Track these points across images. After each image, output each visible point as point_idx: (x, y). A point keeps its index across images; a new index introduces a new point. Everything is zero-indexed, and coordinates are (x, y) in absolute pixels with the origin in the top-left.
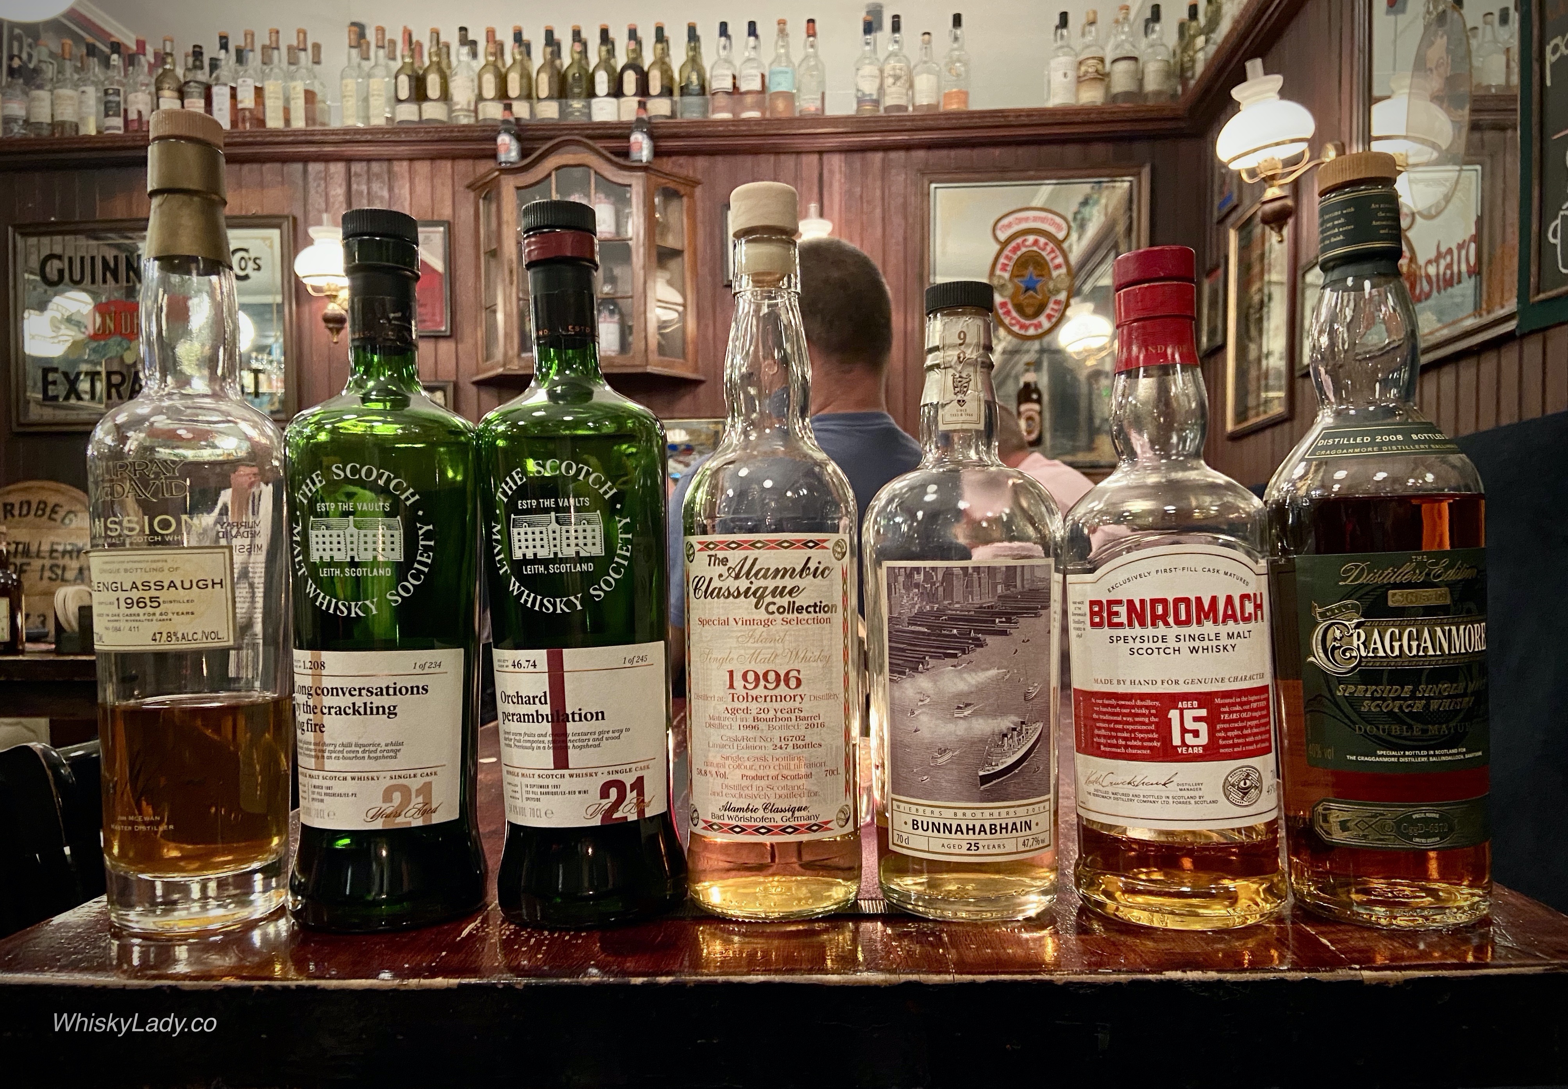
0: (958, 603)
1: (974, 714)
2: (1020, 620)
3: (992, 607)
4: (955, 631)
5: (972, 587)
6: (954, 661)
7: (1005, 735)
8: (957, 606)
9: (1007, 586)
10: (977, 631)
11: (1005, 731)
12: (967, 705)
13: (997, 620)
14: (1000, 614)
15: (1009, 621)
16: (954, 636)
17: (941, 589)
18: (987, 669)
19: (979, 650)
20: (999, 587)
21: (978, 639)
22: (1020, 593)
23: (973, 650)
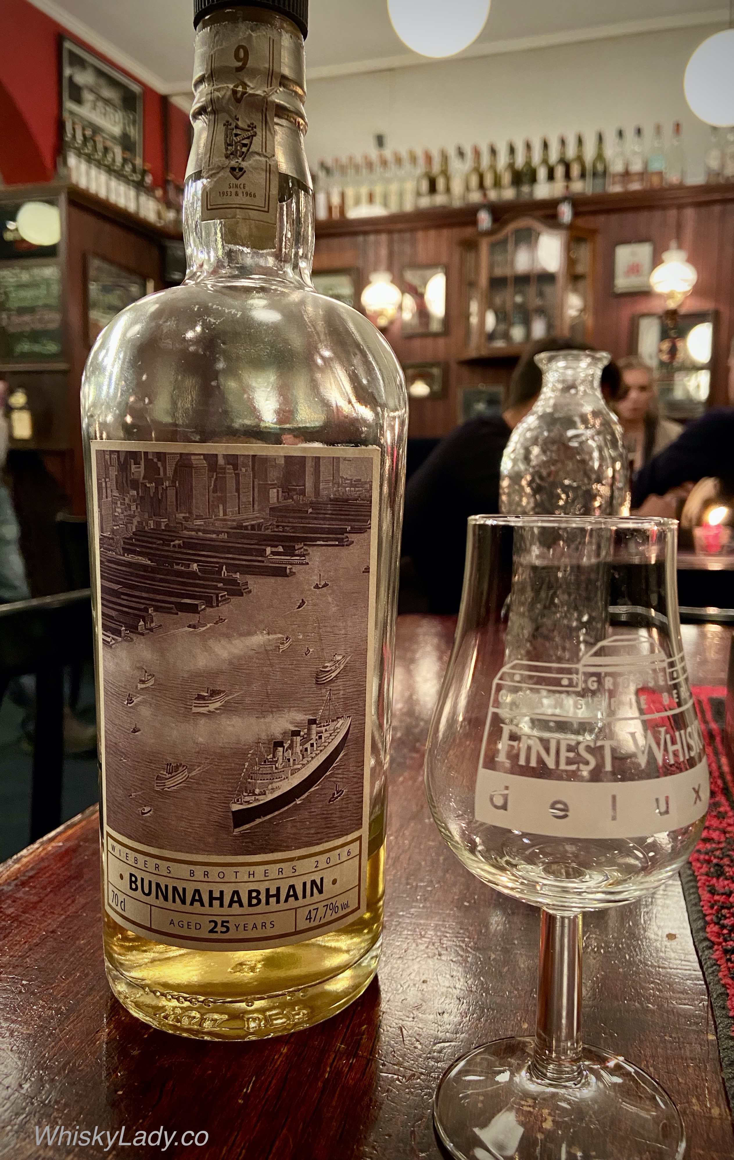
0: (198, 517)
1: (227, 709)
2: (310, 550)
3: (259, 526)
4: (195, 567)
5: (223, 490)
6: (194, 619)
7: (280, 744)
8: (198, 522)
9: (287, 491)
10: (233, 568)
11: (280, 738)
12: (214, 693)
13: (269, 550)
14: (272, 540)
15: (290, 551)
16: (193, 575)
17: (171, 493)
18: (249, 634)
19: (235, 600)
20: (273, 493)
21: (234, 582)
22: (312, 504)
23: (226, 600)
